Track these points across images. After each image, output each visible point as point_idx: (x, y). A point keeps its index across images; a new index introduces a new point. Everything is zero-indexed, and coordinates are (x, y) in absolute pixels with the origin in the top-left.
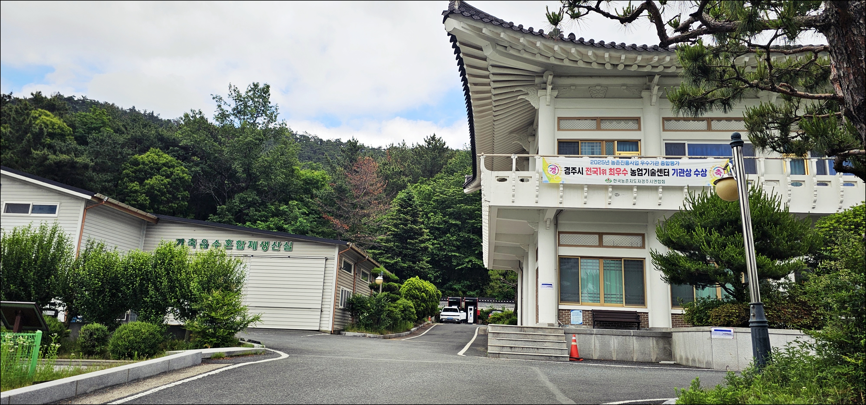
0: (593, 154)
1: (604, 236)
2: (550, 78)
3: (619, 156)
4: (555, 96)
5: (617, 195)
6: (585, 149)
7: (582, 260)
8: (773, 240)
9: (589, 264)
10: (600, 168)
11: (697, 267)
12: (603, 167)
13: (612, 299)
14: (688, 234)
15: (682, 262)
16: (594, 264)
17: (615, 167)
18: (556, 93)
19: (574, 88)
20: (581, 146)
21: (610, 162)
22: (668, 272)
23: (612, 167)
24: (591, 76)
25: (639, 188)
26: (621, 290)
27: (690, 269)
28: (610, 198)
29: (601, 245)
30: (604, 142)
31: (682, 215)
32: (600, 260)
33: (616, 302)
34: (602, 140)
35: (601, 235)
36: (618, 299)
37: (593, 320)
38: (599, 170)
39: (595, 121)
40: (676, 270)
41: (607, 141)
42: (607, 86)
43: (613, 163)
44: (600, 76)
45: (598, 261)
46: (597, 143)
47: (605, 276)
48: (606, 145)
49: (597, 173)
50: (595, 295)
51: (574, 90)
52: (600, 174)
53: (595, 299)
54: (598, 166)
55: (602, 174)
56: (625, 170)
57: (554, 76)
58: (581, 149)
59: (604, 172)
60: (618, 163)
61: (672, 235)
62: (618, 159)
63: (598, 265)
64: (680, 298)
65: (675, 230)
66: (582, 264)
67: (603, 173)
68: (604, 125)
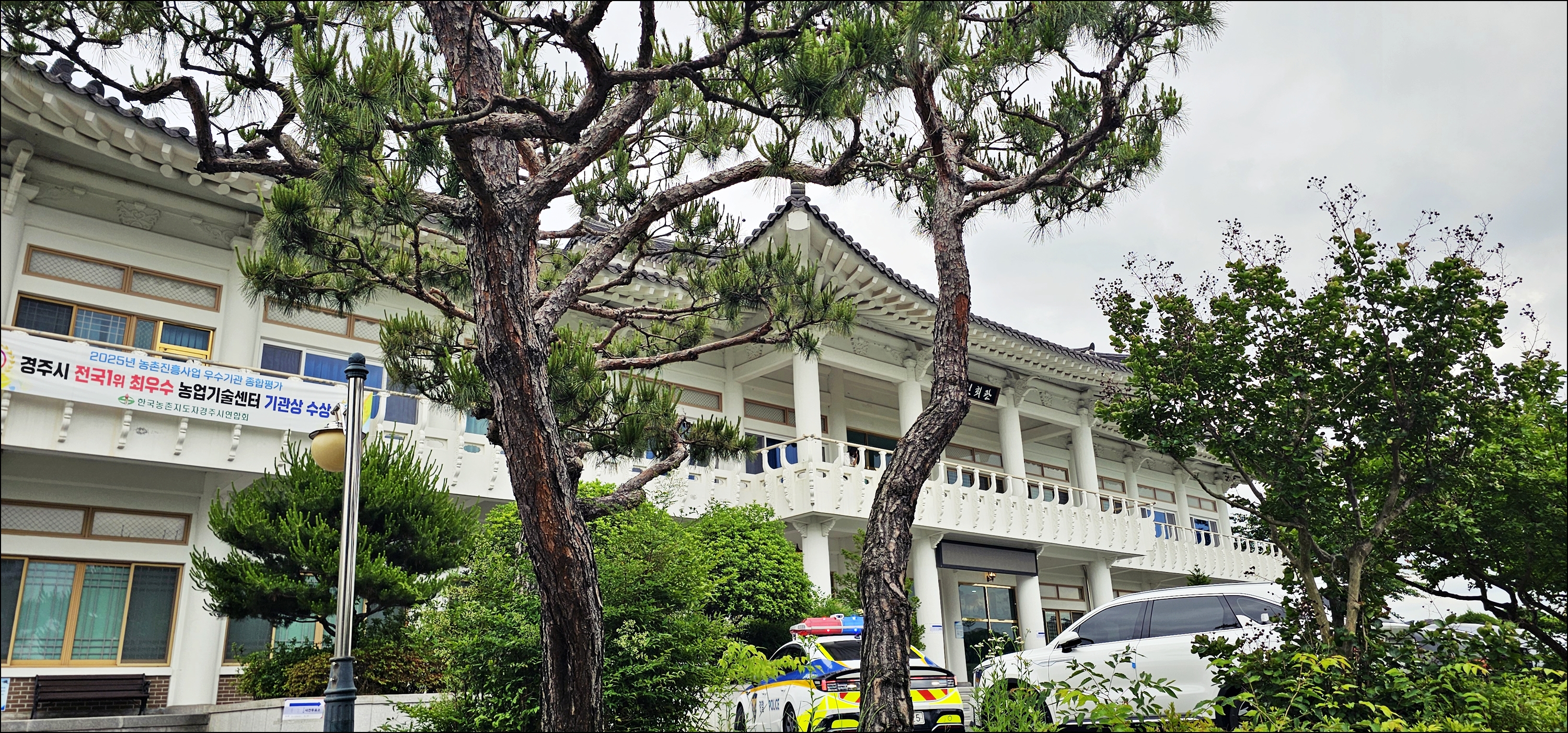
0: (103, 338)
1: (98, 515)
2: (24, 157)
3: (161, 352)
4: (31, 199)
5: (141, 431)
6: (86, 326)
7: (32, 566)
8: (417, 540)
9: (48, 574)
10: (110, 372)
11: (278, 585)
12: (117, 369)
13: (93, 651)
14: (270, 521)
15: (250, 575)
16: (62, 575)
17: (147, 374)
18: (32, 192)
19: (82, 193)
20: (77, 318)
21: (137, 362)
22: (220, 594)
23: (140, 373)
24: (127, 180)
25: (193, 423)
26: (116, 631)
27: (262, 588)
28: (125, 435)
29: (87, 532)
30: (135, 318)
31: (268, 485)
32: (79, 565)
33: (101, 656)
34: (131, 315)
35: (90, 512)
36: (107, 651)
37: (35, 697)
38: (107, 375)
39: (120, 273)
40: (238, 591)
41: (141, 318)
42: (160, 210)
43: (143, 365)
44: (147, 186)
45: (72, 568)
46: (116, 318)
47: (84, 601)
48: (137, 325)
49: (102, 382)
50: (51, 643)
51: (81, 196)
52: (109, 384)
53: (50, 651)
54: (106, 366)
55: (113, 385)
56: (168, 383)
57: (36, 156)
58: (76, 324)
59: (119, 380)
60: (154, 366)
61: (239, 522)
62: (159, 360)
63: (71, 575)
64: (238, 645)
65: (248, 514)
66: (30, 573)
67: (117, 384)
68: (139, 284)
